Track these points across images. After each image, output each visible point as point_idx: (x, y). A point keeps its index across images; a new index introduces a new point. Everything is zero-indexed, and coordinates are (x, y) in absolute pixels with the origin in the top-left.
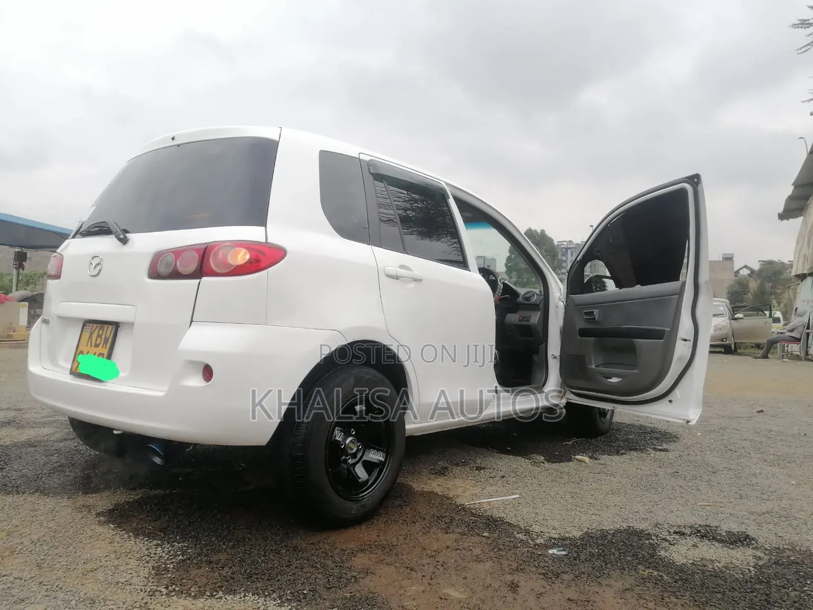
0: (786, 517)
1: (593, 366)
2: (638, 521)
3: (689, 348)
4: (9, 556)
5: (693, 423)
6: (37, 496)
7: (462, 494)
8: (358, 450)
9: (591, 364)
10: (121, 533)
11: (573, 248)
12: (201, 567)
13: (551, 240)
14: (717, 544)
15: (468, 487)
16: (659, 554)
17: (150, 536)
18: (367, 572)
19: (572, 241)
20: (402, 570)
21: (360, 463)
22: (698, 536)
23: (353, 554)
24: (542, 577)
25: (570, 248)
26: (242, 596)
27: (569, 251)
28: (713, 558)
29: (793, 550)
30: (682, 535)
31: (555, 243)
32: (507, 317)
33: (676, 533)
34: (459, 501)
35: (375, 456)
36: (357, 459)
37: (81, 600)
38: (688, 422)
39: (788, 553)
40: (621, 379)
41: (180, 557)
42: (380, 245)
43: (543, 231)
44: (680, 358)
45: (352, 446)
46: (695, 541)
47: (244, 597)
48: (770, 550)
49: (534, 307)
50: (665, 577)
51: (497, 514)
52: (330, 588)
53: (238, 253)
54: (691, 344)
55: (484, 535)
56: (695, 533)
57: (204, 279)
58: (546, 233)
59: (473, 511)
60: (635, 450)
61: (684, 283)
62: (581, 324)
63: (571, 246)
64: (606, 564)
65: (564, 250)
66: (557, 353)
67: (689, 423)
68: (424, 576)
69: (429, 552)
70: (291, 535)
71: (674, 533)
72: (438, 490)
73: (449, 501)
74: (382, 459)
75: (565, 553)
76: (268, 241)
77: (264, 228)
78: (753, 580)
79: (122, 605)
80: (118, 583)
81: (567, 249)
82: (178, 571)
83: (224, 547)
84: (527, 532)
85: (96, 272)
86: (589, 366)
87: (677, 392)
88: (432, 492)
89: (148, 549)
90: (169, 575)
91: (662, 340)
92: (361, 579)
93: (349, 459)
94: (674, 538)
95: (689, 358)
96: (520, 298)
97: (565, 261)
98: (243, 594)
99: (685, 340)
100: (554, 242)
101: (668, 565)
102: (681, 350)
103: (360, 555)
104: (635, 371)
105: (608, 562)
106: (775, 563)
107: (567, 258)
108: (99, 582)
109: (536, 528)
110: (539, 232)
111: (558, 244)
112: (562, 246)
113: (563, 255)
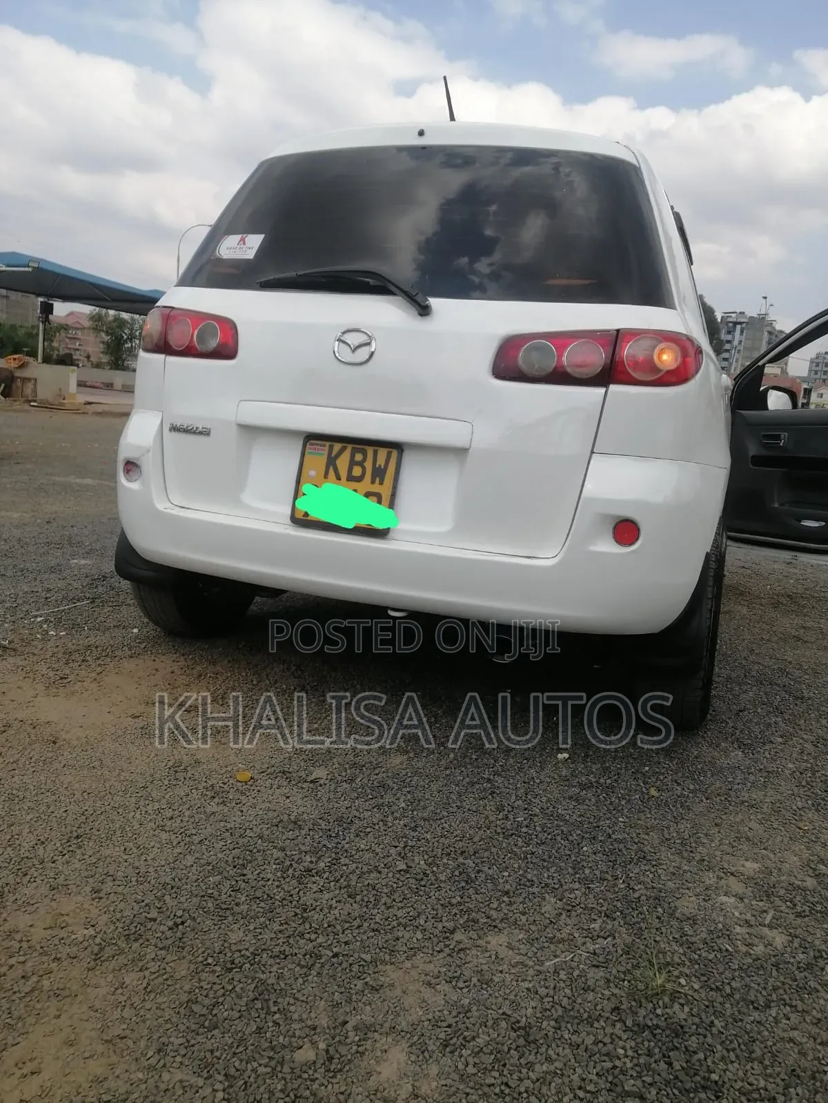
1: (776, 505)
9: (774, 503)
11: (744, 322)
19: (743, 313)
25: (740, 323)
27: (738, 327)
40: (823, 524)
57: (614, 387)
62: (756, 451)
63: (742, 320)
65: (731, 325)
81: (735, 324)
86: (771, 505)
97: (729, 342)
100: (716, 314)
107: (734, 338)
111: (722, 317)
112: (729, 320)
113: (729, 333)
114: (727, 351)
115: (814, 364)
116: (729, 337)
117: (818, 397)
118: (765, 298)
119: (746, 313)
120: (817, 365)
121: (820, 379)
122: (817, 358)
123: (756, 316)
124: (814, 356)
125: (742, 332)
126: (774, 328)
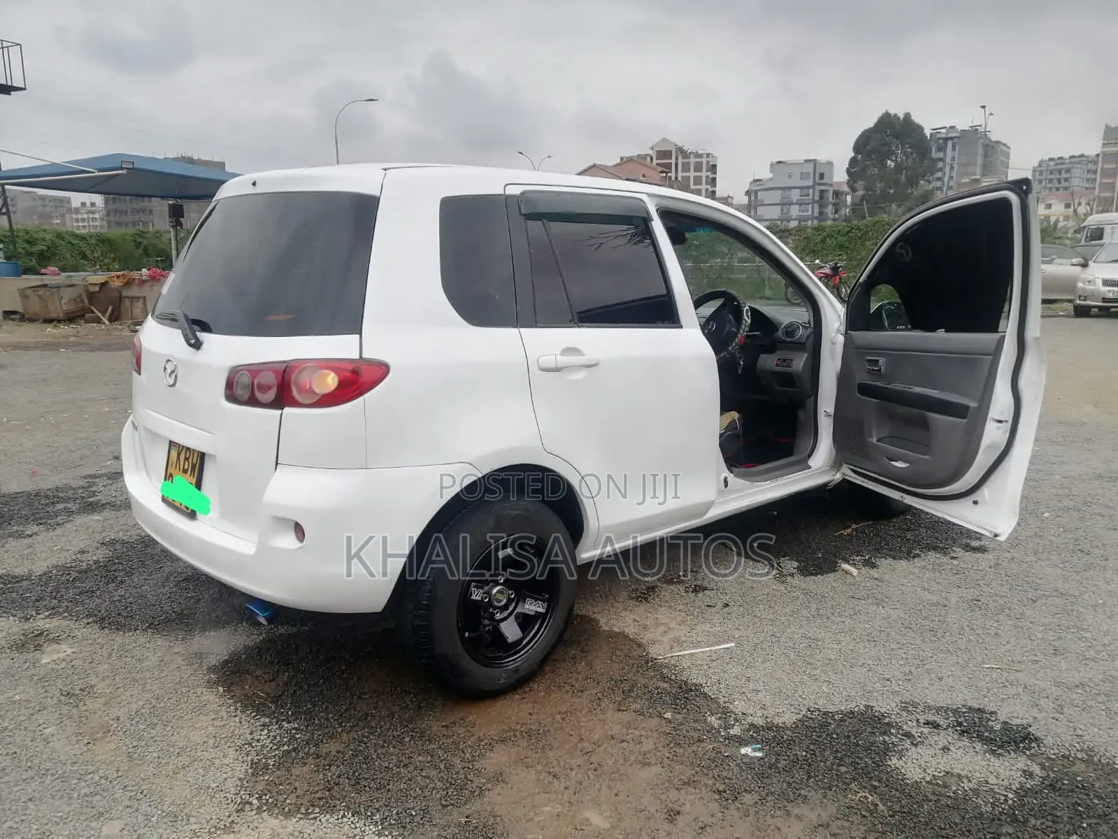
0: (1106, 695)
1: (874, 440)
2: (885, 696)
3: (1005, 432)
4: (103, 738)
5: (1002, 538)
6: (150, 634)
7: (660, 638)
8: (510, 601)
9: (871, 437)
10: (229, 701)
11: (955, 137)
12: (306, 764)
13: (921, 129)
14: (978, 746)
15: (672, 625)
16: (889, 763)
17: (259, 709)
18: (498, 778)
19: (954, 127)
20: (544, 775)
21: (513, 616)
22: (956, 730)
23: (491, 747)
24: (717, 796)
25: (951, 138)
26: (340, 816)
27: (950, 143)
28: (963, 773)
29: (1088, 762)
30: (935, 727)
31: (928, 133)
32: (760, 359)
33: (927, 723)
34: (654, 651)
35: (532, 607)
36: (509, 612)
37: (164, 814)
38: (996, 535)
39: (1080, 767)
40: (908, 465)
41: (286, 747)
42: (534, 323)
43: (907, 116)
44: (990, 447)
45: (500, 597)
46: (950, 739)
47: (342, 817)
48: (1053, 760)
49: (799, 346)
50: (881, 807)
51: (695, 677)
52: (447, 806)
53: (325, 376)
54: (1009, 425)
55: (665, 716)
56: (954, 726)
57: (287, 410)
58: (913, 117)
59: (665, 671)
60: (935, 549)
61: (1002, 339)
62: (862, 377)
63: (954, 135)
64: (809, 777)
65: (941, 141)
66: (831, 410)
67: (997, 538)
68: (566, 788)
69: (586, 744)
70: (423, 712)
71: (924, 724)
72: (631, 630)
73: (639, 651)
74: (541, 610)
75: (759, 754)
76: (364, 356)
77: (358, 336)
78: (1003, 817)
79: (205, 825)
80: (208, 788)
81: (946, 139)
82: (279, 769)
83: (339, 730)
84: (725, 713)
85: (172, 382)
86: (869, 440)
87: (986, 491)
88: (623, 635)
89: (251, 733)
90: (266, 778)
91: (965, 421)
92: (487, 792)
93: (497, 613)
94: (921, 733)
95: (1003, 447)
96: (780, 333)
97: (941, 160)
98: (342, 812)
99: (1000, 422)
100: (925, 131)
101: (895, 785)
102: (993, 435)
103: (498, 747)
104: (926, 457)
105: (812, 775)
106: (1051, 785)
107: (946, 155)
108: (188, 784)
109: (738, 706)
110: (902, 116)
111: (931, 134)
112: (938, 136)
113: (939, 150)
114: (941, 170)
115: (1038, 173)
116: (941, 155)
117: (1046, 208)
118: (983, 107)
119: (957, 127)
120: (1041, 173)
121: (1045, 188)
122: (1040, 165)
123: (968, 128)
124: (1036, 164)
125: (954, 148)
126: (989, 139)
